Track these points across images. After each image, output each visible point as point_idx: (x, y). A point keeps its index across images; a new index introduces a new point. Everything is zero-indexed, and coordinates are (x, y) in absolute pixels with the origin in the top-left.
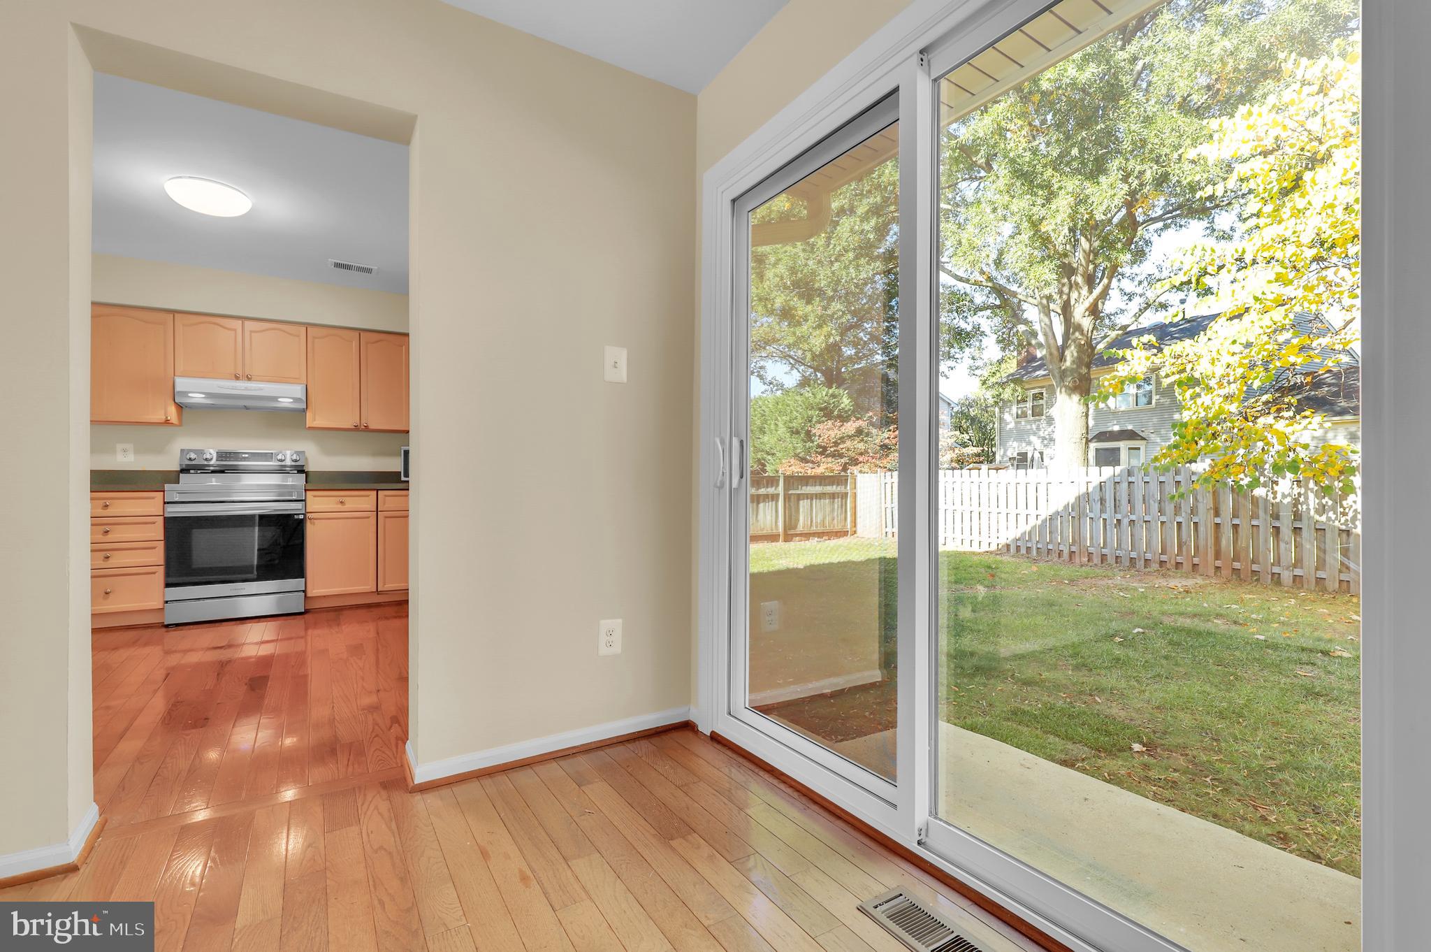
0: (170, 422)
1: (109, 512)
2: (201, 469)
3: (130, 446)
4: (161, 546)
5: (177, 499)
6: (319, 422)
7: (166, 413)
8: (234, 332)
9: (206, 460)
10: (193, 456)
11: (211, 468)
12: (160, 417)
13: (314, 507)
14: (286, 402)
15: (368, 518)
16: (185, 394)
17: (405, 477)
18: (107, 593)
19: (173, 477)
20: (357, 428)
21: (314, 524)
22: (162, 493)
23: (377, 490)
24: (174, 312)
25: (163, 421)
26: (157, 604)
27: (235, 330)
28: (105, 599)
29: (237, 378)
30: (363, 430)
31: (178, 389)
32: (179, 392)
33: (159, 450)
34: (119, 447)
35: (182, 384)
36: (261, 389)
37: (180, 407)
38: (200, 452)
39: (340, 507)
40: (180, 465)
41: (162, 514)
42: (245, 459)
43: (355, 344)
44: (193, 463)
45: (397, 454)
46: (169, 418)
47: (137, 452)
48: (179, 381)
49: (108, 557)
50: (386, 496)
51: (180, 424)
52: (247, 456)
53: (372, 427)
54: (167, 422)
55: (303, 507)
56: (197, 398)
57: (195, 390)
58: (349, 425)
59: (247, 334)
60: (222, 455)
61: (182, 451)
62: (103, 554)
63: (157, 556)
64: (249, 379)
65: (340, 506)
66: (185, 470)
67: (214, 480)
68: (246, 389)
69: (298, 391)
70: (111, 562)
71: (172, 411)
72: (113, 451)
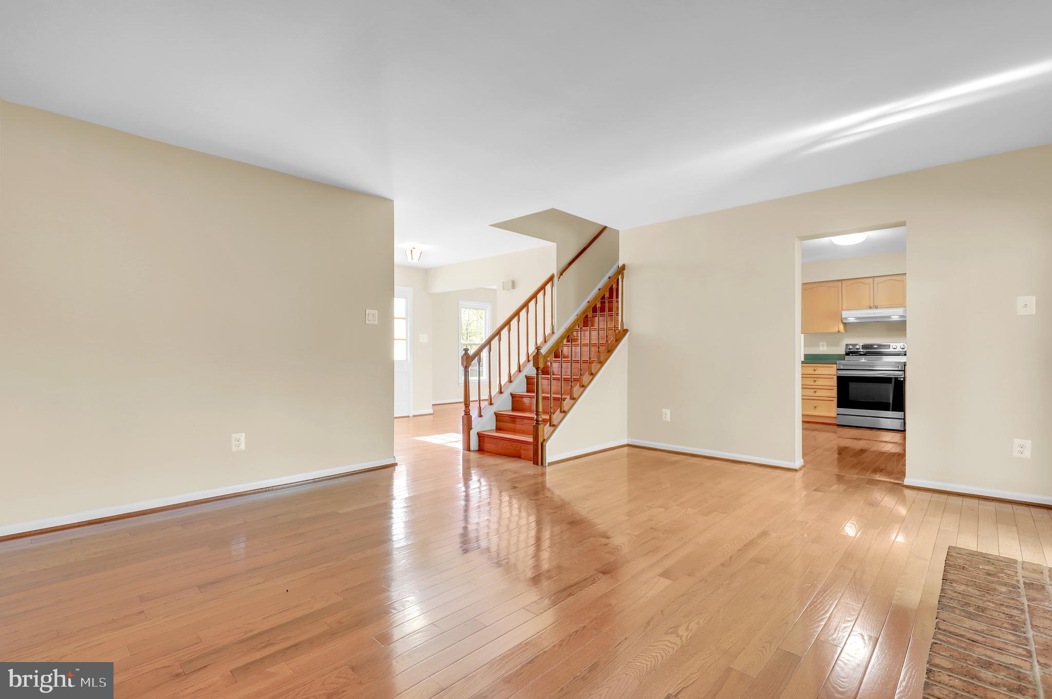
0: (841, 331)
1: (816, 372)
2: (856, 353)
3: (825, 343)
4: (835, 389)
5: (842, 368)
7: (839, 328)
8: (868, 285)
9: (857, 349)
10: (851, 347)
11: (861, 353)
12: (835, 330)
14: (895, 318)
16: (846, 318)
18: (815, 407)
19: (841, 357)
22: (837, 365)
24: (841, 281)
25: (837, 331)
26: (834, 414)
27: (869, 284)
28: (815, 409)
29: (870, 308)
31: (843, 317)
33: (837, 344)
34: (821, 343)
35: (845, 314)
36: (881, 313)
37: (845, 324)
38: (854, 345)
40: (845, 351)
41: (836, 374)
42: (876, 348)
44: (851, 350)
47: (828, 345)
48: (843, 313)
49: (815, 392)
51: (845, 332)
52: (876, 346)
54: (839, 332)
55: (903, 374)
56: (852, 320)
57: (851, 316)
59: (875, 284)
60: (864, 347)
61: (847, 345)
62: (814, 390)
63: (834, 393)
64: (877, 308)
66: (847, 354)
67: (863, 359)
68: (875, 313)
69: (900, 311)
70: (817, 394)
71: (841, 327)
72: (818, 345)
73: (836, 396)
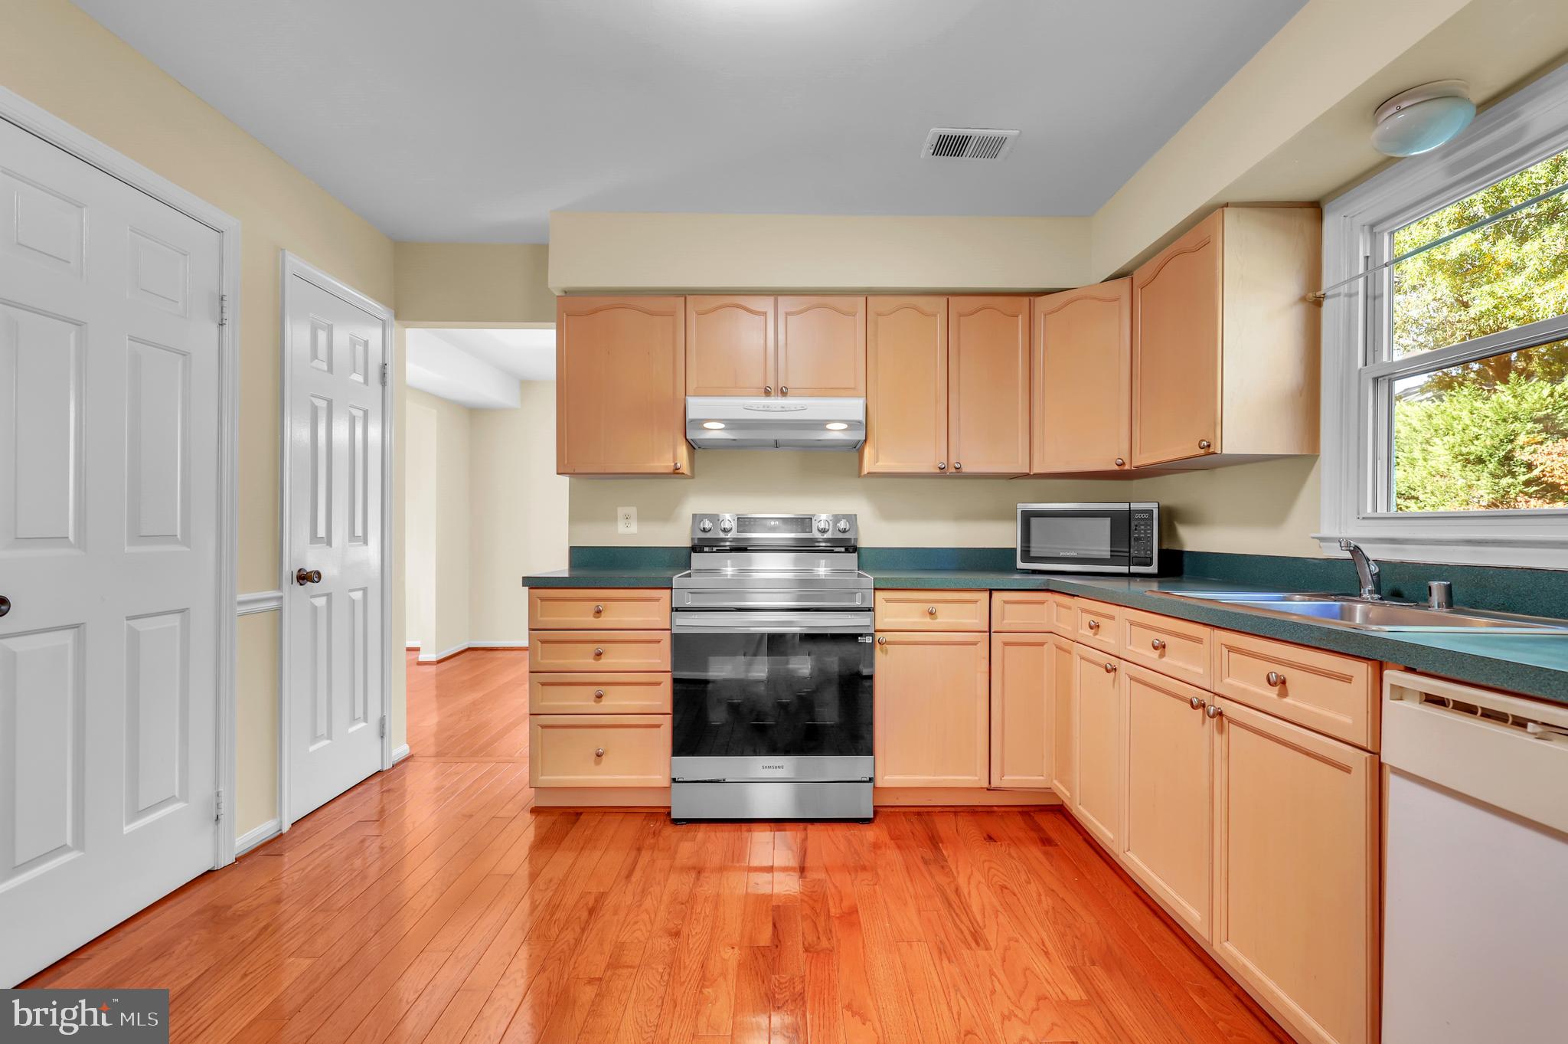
0: (680, 471)
1: (604, 621)
2: (717, 545)
3: (632, 511)
4: (667, 680)
5: (689, 604)
6: (885, 465)
7: (673, 458)
8: (763, 317)
9: (724, 531)
10: (707, 524)
11: (728, 544)
12: (664, 464)
13: (886, 620)
14: (836, 432)
15: (975, 644)
16: (699, 423)
17: (1023, 560)
18: (599, 754)
19: (680, 559)
20: (942, 473)
21: (887, 652)
22: (669, 591)
23: (991, 591)
24: (684, 294)
25: (671, 470)
26: (660, 779)
27: (765, 314)
28: (597, 763)
29: (768, 392)
30: (952, 477)
31: (691, 416)
32: (692, 421)
33: (667, 515)
34: (621, 511)
35: (697, 407)
37: (692, 446)
38: (716, 519)
39: (927, 622)
40: (693, 539)
41: (668, 627)
42: (771, 529)
43: (940, 320)
44: (707, 536)
45: (1009, 516)
46: (678, 465)
47: (642, 518)
48: (691, 401)
49: (599, 696)
50: (1006, 602)
51: (692, 477)
52: (777, 523)
53: (966, 469)
54: (676, 472)
55: (871, 621)
56: (715, 431)
57: (714, 417)
58: (928, 466)
59: (780, 320)
60: (742, 524)
61: (694, 516)
62: (595, 689)
63: (663, 697)
64: (784, 393)
65: (928, 620)
66: (696, 548)
68: (783, 409)
69: (854, 408)
70: (607, 704)
71: (683, 451)
72: (614, 519)
73: (668, 708)
